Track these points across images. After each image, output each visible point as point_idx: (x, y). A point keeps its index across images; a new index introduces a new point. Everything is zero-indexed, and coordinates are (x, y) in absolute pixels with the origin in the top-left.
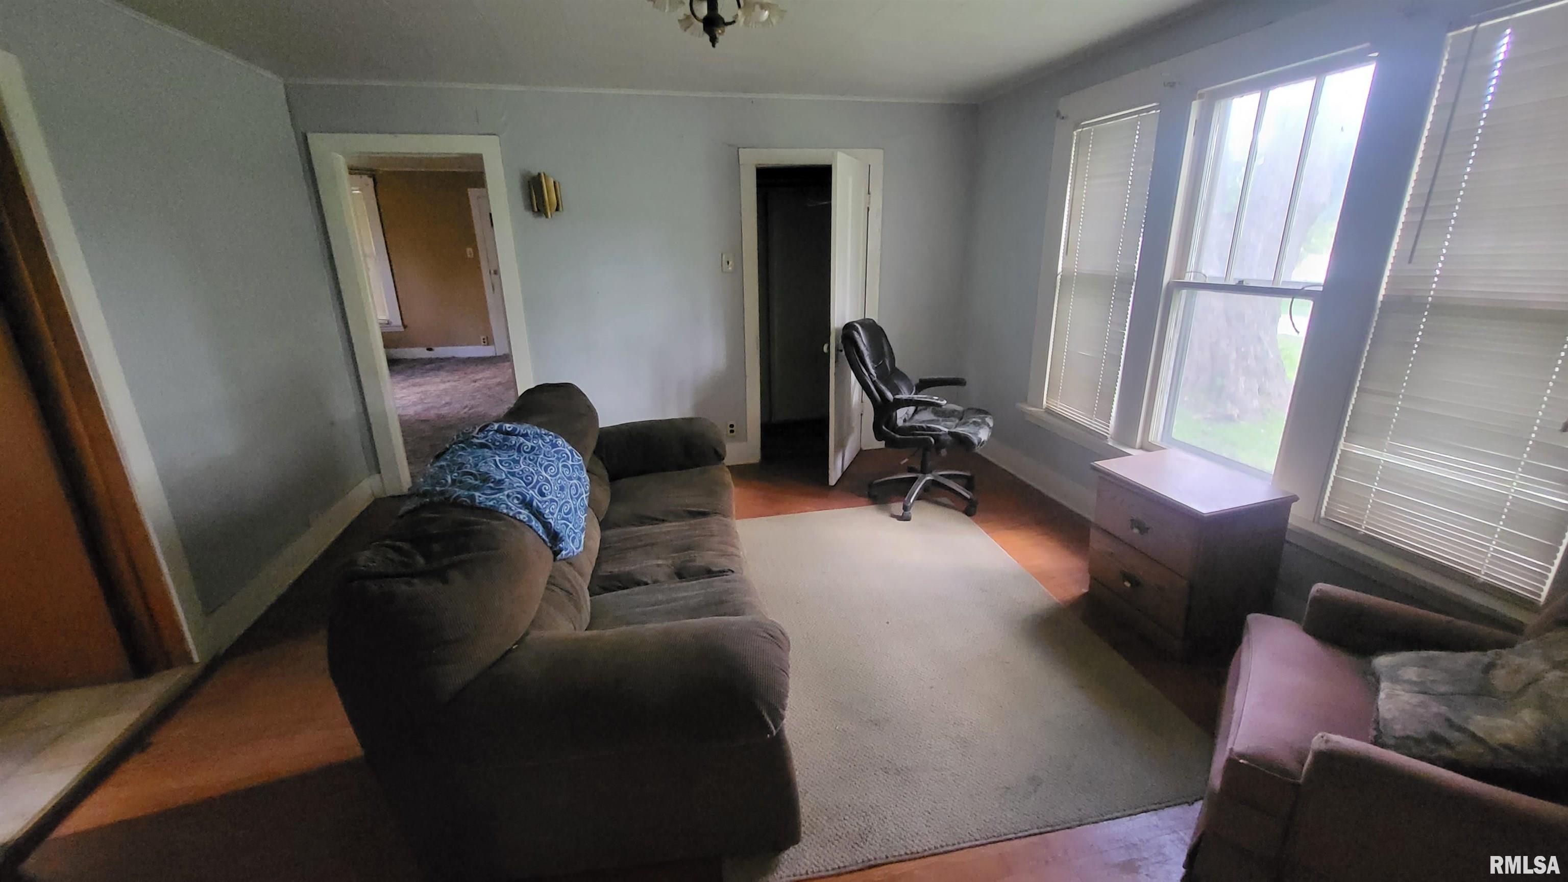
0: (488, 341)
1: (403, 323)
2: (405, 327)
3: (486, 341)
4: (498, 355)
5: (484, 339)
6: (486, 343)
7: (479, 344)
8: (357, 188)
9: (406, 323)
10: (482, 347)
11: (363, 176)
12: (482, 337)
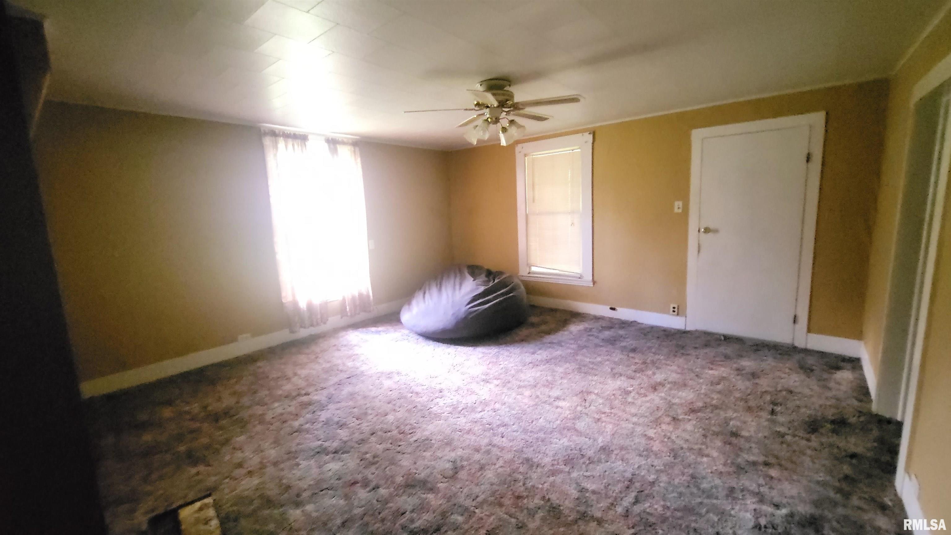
0: (678, 311)
1: (593, 279)
2: (594, 282)
3: (676, 310)
4: (688, 329)
5: (674, 308)
6: (676, 313)
7: (667, 312)
8: (578, 147)
9: (595, 279)
10: (671, 317)
11: (585, 134)
12: (672, 306)
